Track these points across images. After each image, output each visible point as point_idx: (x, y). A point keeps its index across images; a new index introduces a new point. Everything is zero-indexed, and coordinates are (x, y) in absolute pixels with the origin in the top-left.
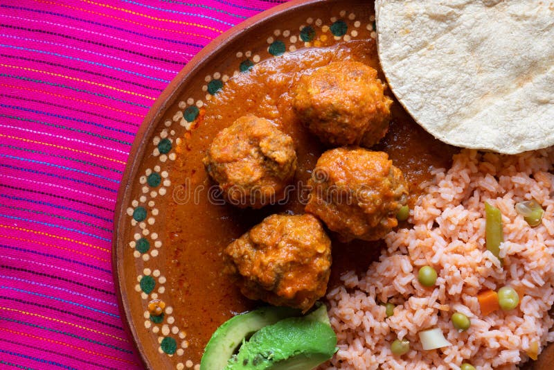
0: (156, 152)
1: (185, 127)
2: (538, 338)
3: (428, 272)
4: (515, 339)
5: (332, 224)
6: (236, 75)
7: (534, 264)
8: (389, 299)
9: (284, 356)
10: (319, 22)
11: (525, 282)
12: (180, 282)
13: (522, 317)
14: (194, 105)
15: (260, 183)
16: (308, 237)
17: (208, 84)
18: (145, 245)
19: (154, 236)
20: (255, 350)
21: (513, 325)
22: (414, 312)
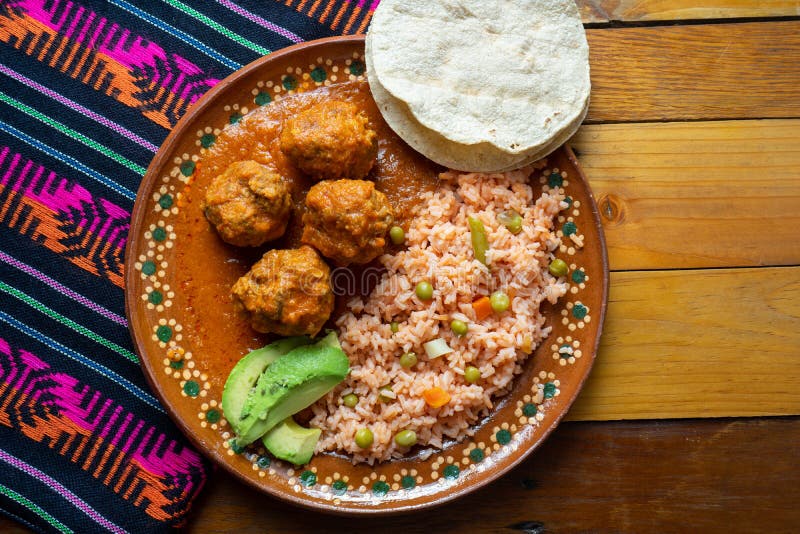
0: (158, 208)
1: (183, 182)
2: (531, 333)
3: (424, 287)
4: (510, 338)
5: (326, 250)
6: (227, 127)
7: (518, 267)
8: (394, 317)
9: (298, 381)
10: (299, 71)
11: (514, 285)
12: (197, 328)
13: (515, 317)
14: (190, 160)
15: (253, 219)
16: (305, 264)
17: (201, 139)
18: (158, 297)
19: (166, 287)
20: (271, 380)
21: (507, 325)
22: (415, 325)
